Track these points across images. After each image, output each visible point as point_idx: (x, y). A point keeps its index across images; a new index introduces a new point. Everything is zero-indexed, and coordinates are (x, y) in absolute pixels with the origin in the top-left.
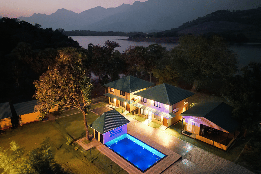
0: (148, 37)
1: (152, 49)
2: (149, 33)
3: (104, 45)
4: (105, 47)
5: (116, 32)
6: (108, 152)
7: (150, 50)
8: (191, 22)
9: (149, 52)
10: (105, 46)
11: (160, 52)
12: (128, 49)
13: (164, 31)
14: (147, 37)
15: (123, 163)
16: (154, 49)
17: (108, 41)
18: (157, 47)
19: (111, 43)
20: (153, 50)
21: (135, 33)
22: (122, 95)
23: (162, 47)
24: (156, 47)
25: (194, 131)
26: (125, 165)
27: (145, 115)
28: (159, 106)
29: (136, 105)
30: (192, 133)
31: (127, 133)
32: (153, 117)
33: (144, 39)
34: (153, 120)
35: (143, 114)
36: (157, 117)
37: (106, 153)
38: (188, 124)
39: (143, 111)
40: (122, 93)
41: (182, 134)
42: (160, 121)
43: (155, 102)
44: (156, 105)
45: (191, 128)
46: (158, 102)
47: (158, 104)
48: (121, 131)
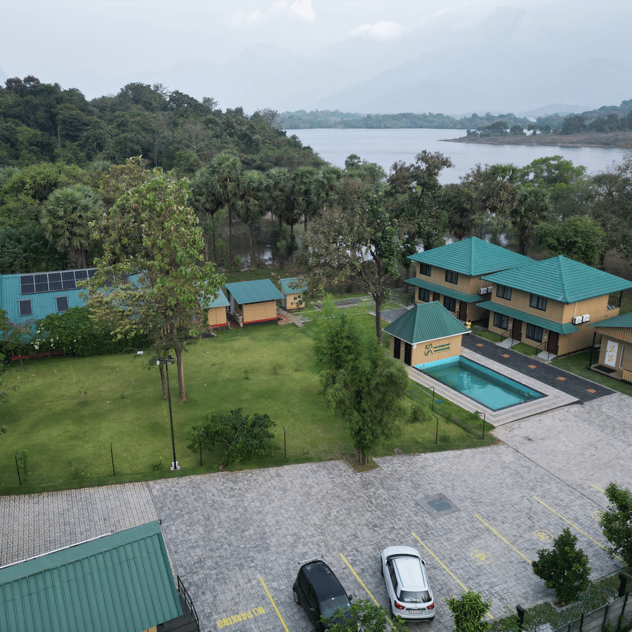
0: (532, 131)
1: (542, 171)
2: (539, 119)
3: (414, 162)
4: (416, 166)
5: (424, 115)
7: (536, 177)
9: (532, 181)
10: (415, 164)
11: (566, 182)
12: (473, 172)
13: (595, 112)
14: (529, 133)
15: (453, 396)
16: (545, 174)
17: (424, 152)
18: (557, 167)
19: (432, 157)
20: (543, 177)
21: (489, 117)
22: (451, 282)
23: (573, 168)
24: (555, 165)
25: (621, 366)
26: (458, 399)
27: (504, 329)
28: (540, 306)
29: (484, 305)
30: (616, 369)
31: (462, 356)
32: (524, 331)
33: (519, 138)
34: (524, 340)
35: (500, 328)
36: (535, 331)
37: (418, 379)
38: (608, 349)
39: (501, 319)
40: (452, 276)
41: (589, 369)
42: (540, 342)
43: (532, 295)
44: (534, 303)
45: (615, 358)
46: (539, 297)
47: (539, 302)
48: (447, 347)
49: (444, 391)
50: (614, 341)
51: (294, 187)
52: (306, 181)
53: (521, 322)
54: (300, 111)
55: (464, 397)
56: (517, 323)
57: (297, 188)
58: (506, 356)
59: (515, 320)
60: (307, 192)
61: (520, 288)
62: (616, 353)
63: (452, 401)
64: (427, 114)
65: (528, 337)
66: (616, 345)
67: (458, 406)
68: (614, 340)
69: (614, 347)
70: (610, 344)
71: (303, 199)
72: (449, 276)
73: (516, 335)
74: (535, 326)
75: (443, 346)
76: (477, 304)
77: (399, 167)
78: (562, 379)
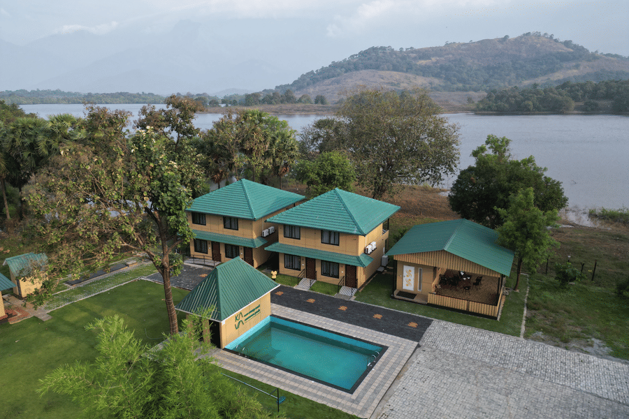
0: (225, 105)
5: (138, 94)
6: (242, 366)
8: (317, 71)
15: (292, 383)
22: (230, 228)
25: (420, 288)
26: (301, 386)
27: (297, 269)
28: (332, 242)
29: (272, 248)
30: (415, 293)
31: (272, 315)
32: (318, 269)
33: (217, 109)
34: (320, 277)
35: (292, 269)
36: (330, 267)
37: (239, 368)
38: (405, 274)
39: (292, 260)
40: (231, 222)
41: (393, 298)
42: (338, 277)
43: (322, 231)
44: (326, 238)
45: (412, 282)
46: (330, 232)
47: (332, 237)
48: (257, 310)
49: (279, 379)
50: (409, 266)
51: (14, 141)
52: (30, 133)
53: (314, 260)
54: (21, 90)
55: (307, 380)
56: (311, 262)
57: (18, 143)
58: (312, 301)
59: (307, 259)
60: (33, 146)
61: (309, 226)
62: (413, 277)
63: (296, 393)
64: (141, 93)
65: (323, 274)
66: (412, 269)
67: (306, 400)
68: (409, 264)
69: (410, 271)
70: (406, 268)
71: (29, 155)
72: (228, 222)
73: (311, 274)
74: (330, 262)
75: (253, 310)
76: (266, 249)
77: (148, 111)
78: (378, 316)
